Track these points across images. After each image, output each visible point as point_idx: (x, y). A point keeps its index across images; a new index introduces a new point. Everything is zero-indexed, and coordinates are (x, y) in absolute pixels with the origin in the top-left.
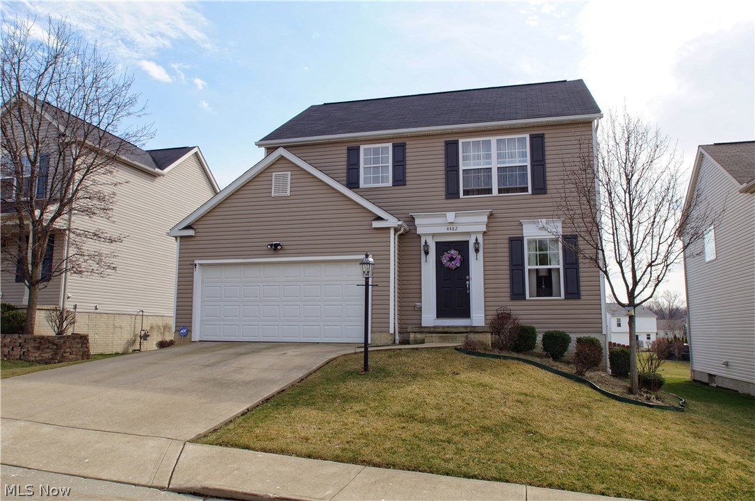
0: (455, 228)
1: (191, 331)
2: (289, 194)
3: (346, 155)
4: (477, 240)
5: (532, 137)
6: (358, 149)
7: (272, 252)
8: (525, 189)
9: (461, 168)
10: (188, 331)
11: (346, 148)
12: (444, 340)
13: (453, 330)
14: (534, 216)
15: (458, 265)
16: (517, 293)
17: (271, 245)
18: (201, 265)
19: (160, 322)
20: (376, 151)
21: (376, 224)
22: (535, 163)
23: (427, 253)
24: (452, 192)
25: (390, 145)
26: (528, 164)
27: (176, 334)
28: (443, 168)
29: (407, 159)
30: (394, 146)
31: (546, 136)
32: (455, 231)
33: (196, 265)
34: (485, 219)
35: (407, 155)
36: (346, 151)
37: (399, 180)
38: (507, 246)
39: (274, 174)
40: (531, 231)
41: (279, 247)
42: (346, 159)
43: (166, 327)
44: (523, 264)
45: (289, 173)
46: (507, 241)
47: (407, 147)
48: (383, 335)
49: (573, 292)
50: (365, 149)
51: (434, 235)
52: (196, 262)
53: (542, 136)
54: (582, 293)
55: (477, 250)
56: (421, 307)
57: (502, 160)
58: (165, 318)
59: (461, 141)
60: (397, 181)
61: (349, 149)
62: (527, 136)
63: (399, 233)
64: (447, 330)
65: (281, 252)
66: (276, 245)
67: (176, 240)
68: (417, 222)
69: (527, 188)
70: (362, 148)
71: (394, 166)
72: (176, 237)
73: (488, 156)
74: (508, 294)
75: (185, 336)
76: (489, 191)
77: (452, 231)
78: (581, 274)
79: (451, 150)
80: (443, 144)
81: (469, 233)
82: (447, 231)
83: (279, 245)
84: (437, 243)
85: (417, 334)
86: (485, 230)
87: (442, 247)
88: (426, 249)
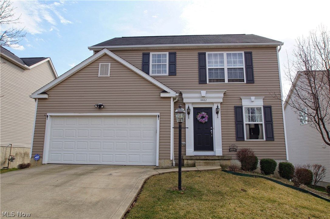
0: (205, 100)
1: (42, 157)
2: (109, 75)
3: (141, 57)
4: (218, 107)
5: (245, 53)
6: (149, 54)
7: (97, 110)
8: (243, 80)
9: (208, 67)
10: (40, 157)
11: (142, 53)
12: (207, 164)
13: (211, 158)
14: (248, 95)
15: (206, 121)
16: (240, 137)
17: (97, 105)
18: (51, 116)
19: (22, 151)
20: (159, 56)
21: (163, 95)
22: (247, 67)
23: (189, 113)
24: (202, 81)
25: (167, 53)
26: (244, 67)
27: (33, 159)
28: (197, 67)
29: (177, 61)
30: (170, 54)
31: (253, 53)
32: (205, 102)
33: (48, 116)
34: (222, 95)
35: (177, 59)
36: (142, 55)
37: (173, 72)
38: (233, 111)
39: (100, 64)
40: (246, 103)
41: (102, 107)
42: (141, 59)
43: (26, 154)
44: (242, 121)
45: (110, 64)
46: (233, 108)
47: (177, 54)
48: (166, 161)
49: (270, 137)
50: (153, 55)
51: (193, 103)
52: (48, 114)
53: (251, 53)
54: (275, 137)
55: (217, 113)
56: (186, 145)
57: (230, 64)
58: (25, 148)
59: (207, 53)
60: (171, 73)
61: (144, 54)
62: (243, 52)
63: (175, 101)
64: (207, 158)
65: (104, 110)
66: (100, 106)
67: (36, 101)
68: (184, 95)
69: (244, 80)
70: (151, 54)
71: (170, 65)
72: (36, 99)
73: (222, 62)
74: (235, 138)
75: (38, 160)
76: (223, 80)
77: (203, 102)
78: (274, 127)
79: (202, 58)
80: (197, 54)
81: (213, 103)
82: (201, 101)
83: (102, 105)
84: (194, 108)
85: (188, 160)
86: (222, 101)
87: (197, 111)
88: (189, 111)
